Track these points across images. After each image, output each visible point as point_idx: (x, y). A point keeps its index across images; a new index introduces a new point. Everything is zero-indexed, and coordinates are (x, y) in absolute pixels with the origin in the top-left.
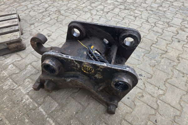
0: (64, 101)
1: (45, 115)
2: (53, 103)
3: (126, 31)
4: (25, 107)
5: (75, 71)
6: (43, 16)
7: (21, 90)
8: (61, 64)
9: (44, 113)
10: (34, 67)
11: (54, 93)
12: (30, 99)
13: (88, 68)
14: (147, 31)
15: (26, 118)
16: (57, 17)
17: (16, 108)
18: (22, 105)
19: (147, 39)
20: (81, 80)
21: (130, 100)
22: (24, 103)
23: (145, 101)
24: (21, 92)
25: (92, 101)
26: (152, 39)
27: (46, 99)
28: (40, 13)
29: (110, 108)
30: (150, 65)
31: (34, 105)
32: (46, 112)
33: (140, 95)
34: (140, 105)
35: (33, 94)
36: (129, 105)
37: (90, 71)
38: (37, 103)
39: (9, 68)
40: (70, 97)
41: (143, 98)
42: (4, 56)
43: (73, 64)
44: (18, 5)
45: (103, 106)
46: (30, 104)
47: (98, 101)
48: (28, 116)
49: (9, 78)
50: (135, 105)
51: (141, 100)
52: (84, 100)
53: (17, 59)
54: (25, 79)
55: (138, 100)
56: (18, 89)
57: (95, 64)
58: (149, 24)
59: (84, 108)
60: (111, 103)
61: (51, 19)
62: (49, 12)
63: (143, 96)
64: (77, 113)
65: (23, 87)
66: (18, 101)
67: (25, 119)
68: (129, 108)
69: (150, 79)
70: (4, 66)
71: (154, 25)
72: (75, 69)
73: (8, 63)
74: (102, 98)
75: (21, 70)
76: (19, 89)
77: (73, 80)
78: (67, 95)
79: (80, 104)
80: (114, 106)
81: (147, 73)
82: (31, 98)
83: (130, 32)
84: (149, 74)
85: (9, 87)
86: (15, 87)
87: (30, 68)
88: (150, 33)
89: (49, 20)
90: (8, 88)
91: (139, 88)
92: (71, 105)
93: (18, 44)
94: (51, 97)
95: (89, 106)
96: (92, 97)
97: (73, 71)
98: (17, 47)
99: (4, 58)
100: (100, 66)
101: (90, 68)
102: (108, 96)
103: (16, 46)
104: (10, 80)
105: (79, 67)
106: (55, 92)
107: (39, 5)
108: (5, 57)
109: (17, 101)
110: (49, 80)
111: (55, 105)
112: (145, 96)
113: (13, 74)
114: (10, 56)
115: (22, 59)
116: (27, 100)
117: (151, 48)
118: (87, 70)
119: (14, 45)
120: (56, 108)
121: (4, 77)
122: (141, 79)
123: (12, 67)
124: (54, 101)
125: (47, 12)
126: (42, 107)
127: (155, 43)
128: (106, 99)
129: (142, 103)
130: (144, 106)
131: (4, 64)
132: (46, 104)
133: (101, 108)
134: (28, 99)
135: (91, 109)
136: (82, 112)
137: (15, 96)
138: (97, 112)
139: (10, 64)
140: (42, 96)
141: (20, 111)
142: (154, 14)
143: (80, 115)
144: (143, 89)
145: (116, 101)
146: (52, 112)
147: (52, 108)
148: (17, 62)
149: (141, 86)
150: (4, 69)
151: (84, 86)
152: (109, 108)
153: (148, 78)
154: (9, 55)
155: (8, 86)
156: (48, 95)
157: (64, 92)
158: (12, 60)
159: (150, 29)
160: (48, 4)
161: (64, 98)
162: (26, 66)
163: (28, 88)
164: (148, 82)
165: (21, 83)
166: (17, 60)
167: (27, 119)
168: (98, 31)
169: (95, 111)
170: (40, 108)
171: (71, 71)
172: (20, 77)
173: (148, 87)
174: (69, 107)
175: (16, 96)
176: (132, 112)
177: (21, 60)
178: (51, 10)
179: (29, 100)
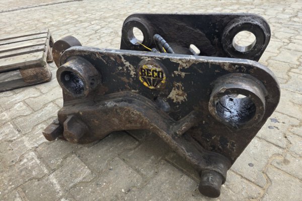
0: (103, 166)
1: (58, 190)
2: (79, 168)
3: (235, 19)
4: (23, 173)
5: (126, 88)
6: (90, 39)
7: (25, 143)
8: (96, 72)
9: (58, 187)
10: (58, 106)
11: (85, 150)
12: (36, 159)
13: (153, 71)
14: (276, 50)
15: (18, 195)
16: (112, 40)
17: (5, 175)
18: (19, 169)
19: (278, 62)
20: (137, 107)
21: (255, 168)
22: (23, 165)
23: (294, 173)
24: (25, 145)
25: (163, 167)
26: (289, 61)
27: (69, 159)
28: (86, 36)
29: (208, 179)
30: (293, 103)
31: (41, 170)
32: (62, 186)
33: (279, 159)
34: (283, 181)
35: (44, 151)
36: (253, 180)
37: (157, 81)
38: (48, 166)
39: (15, 107)
40: (117, 158)
41: (288, 166)
42: (14, 90)
43: (121, 68)
44: (55, 29)
45: (189, 180)
46: (34, 168)
47: (177, 168)
48: (24, 192)
49: (9, 123)
50: (269, 180)
51: (284, 169)
52: (146, 165)
53: (34, 94)
54: (37, 125)
55: (276, 170)
56: (19, 140)
57: (168, 59)
58: (278, 40)
59: (146, 181)
60: (209, 167)
61: (102, 42)
62: (100, 34)
63: (286, 162)
64: (129, 191)
65: (30, 137)
66: (13, 161)
67: (16, 197)
68: (254, 187)
69: (298, 128)
70: (8, 104)
71: (288, 42)
72: (125, 83)
73: (16, 100)
74: (188, 154)
75: (34, 111)
76: (22, 141)
77: (120, 108)
78: (111, 154)
79: (138, 171)
80: (218, 177)
81: (288, 117)
82: (39, 157)
83: (246, 18)
84: (293, 119)
85: (4, 137)
86: (15, 138)
87: (51, 108)
88: (283, 52)
89: (98, 43)
90: (3, 139)
91: (274, 144)
92: (117, 173)
93: (38, 70)
94: (79, 157)
95: (158, 178)
96: (166, 160)
97: (122, 90)
98: (36, 76)
99: (12, 94)
100: (180, 62)
101: (156, 71)
102: (200, 152)
103: (35, 73)
104: (11, 126)
105: (133, 73)
106: (88, 147)
107: (86, 27)
108: (14, 92)
109: (11, 161)
110: (74, 114)
111: (85, 172)
112: (291, 161)
113: (19, 116)
114: (23, 91)
115: (41, 95)
116: (31, 159)
117: (288, 76)
118: (149, 80)
119: (30, 72)
120: (84, 178)
121: (3, 120)
122: (277, 128)
123: (21, 107)
124: (83, 164)
125: (97, 34)
126: (56, 175)
127: (295, 66)
128: (197, 160)
129: (287, 177)
130: (293, 184)
131: (9, 102)
132: (65, 169)
133: (185, 183)
134: (33, 159)
135: (163, 183)
136: (140, 189)
137: (10, 152)
138: (176, 192)
139: (19, 102)
140: (61, 154)
141: (10, 180)
142: (285, 27)
143: (135, 195)
144: (285, 146)
145: (222, 166)
146: (75, 186)
147: (76, 177)
148: (32, 99)
149: (280, 140)
150: (6, 110)
151: (146, 123)
152: (205, 179)
153: (293, 126)
154: (22, 89)
155: (3, 134)
156: (72, 153)
157: (105, 148)
158: (24, 97)
159: (281, 47)
160: (101, 26)
161: (105, 160)
162: (45, 105)
163: (39, 140)
164: (294, 134)
165: (29, 130)
166: (33, 96)
167: (20, 197)
168: (178, 29)
169: (171, 188)
170: (51, 176)
171: (118, 91)
172: (30, 122)
173: (296, 143)
174: (112, 179)
175: (13, 153)
176: (263, 197)
177: (38, 96)
178: (104, 31)
179: (34, 161)
